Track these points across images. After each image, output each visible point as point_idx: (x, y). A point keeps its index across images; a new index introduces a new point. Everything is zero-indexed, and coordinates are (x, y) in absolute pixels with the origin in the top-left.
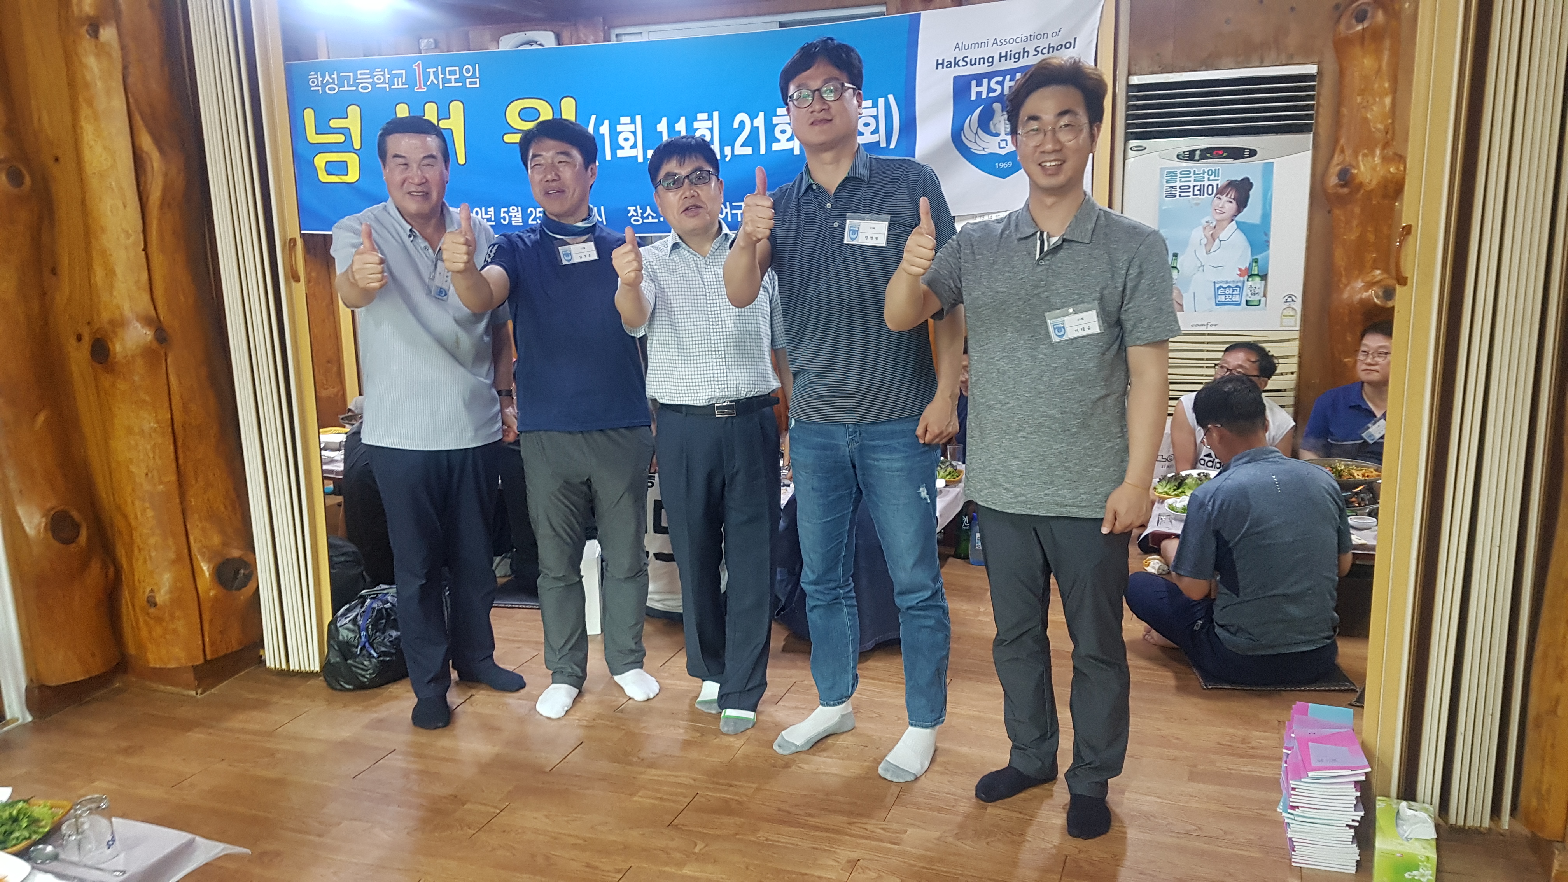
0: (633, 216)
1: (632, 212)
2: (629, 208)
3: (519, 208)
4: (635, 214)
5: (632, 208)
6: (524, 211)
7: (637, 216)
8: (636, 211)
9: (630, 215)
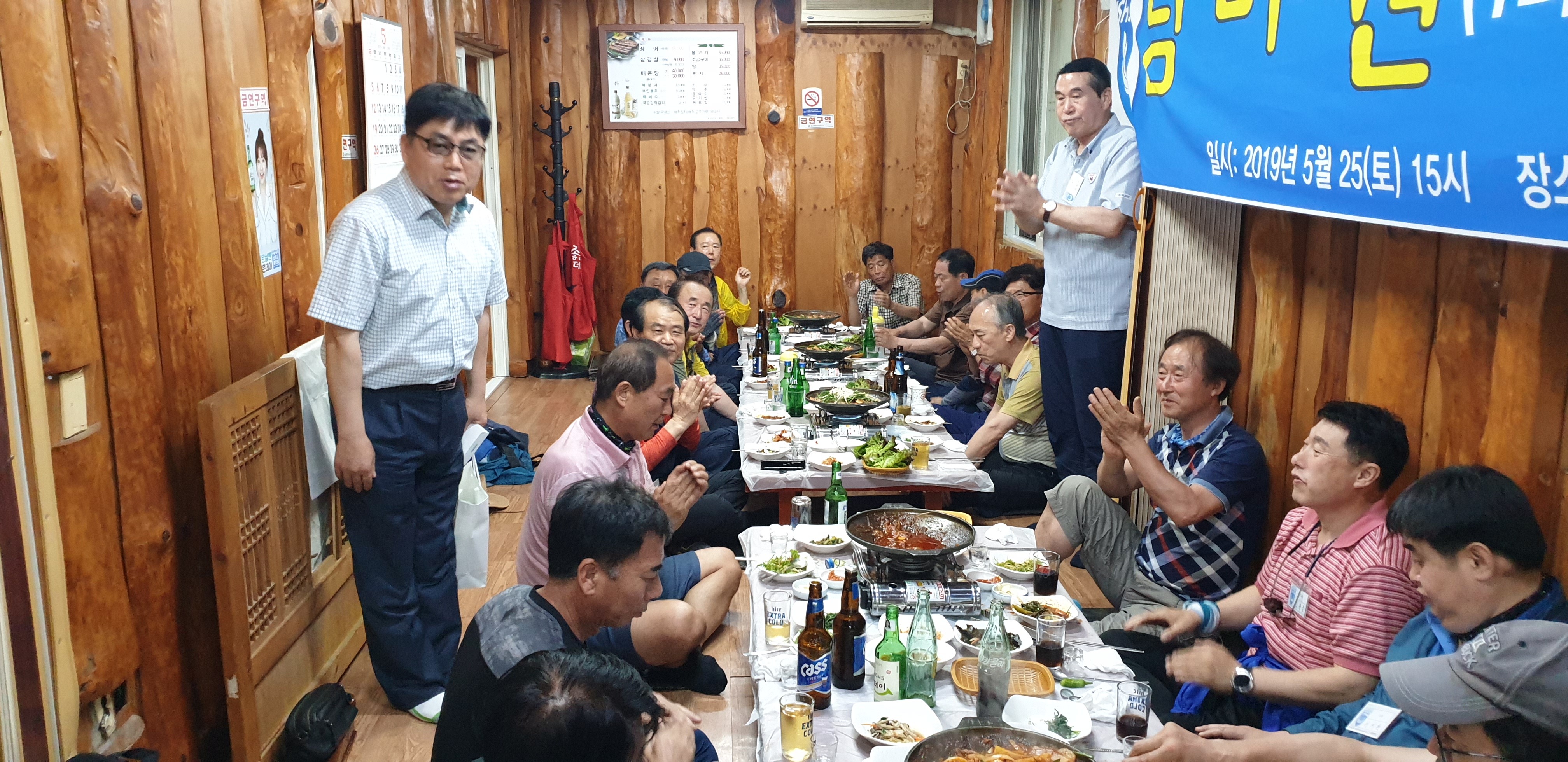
0: (1529, 182)
1: (1527, 172)
2: (1521, 159)
3: (1329, 148)
4: (1535, 178)
5: (1526, 160)
6: (1336, 155)
7: (1539, 183)
8: (1535, 168)
9: (1521, 179)
